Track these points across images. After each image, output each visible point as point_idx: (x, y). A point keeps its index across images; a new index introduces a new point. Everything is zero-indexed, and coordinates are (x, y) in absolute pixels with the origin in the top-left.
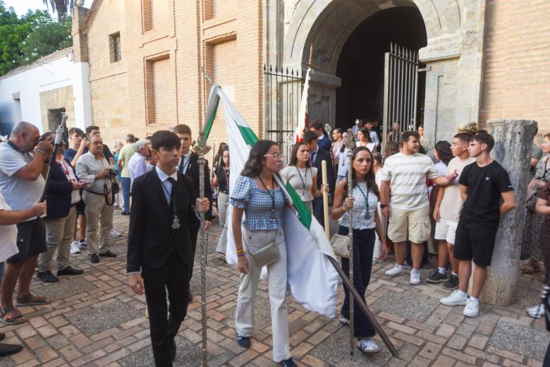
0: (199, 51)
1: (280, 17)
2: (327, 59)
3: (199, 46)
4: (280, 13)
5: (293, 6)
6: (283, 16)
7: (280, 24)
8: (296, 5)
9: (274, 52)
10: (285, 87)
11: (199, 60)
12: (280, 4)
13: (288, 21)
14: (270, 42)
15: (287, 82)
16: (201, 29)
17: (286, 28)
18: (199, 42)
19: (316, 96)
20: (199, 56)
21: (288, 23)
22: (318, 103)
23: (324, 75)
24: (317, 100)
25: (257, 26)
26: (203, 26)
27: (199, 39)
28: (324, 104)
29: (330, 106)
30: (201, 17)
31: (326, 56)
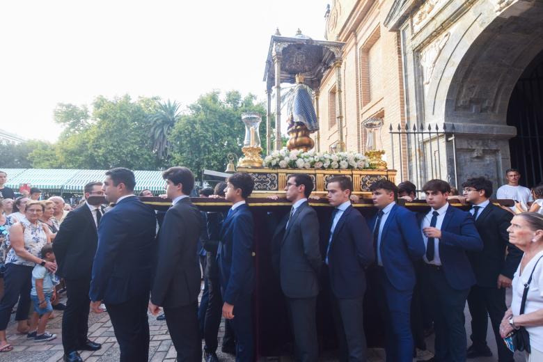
0: (358, 131)
1: (419, 81)
2: (487, 107)
3: (358, 128)
4: (419, 76)
5: (431, 65)
6: (423, 78)
7: (420, 87)
8: (435, 63)
9: (414, 114)
10: (428, 145)
11: (359, 138)
12: (419, 69)
13: (427, 81)
14: (410, 106)
15: (431, 140)
16: (360, 114)
17: (427, 88)
18: (358, 125)
19: (473, 150)
20: (359, 135)
21: (428, 83)
22: (477, 157)
23: (483, 125)
24: (475, 155)
25: (399, 97)
26: (361, 112)
27: (358, 123)
28: (488, 159)
29: (501, 160)
30: (360, 105)
31: (486, 104)
